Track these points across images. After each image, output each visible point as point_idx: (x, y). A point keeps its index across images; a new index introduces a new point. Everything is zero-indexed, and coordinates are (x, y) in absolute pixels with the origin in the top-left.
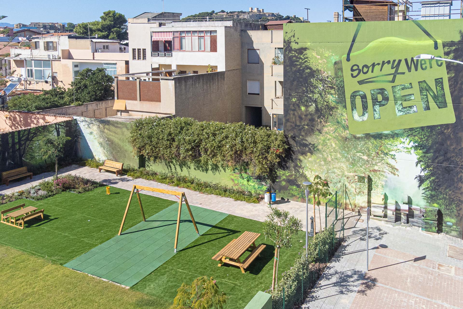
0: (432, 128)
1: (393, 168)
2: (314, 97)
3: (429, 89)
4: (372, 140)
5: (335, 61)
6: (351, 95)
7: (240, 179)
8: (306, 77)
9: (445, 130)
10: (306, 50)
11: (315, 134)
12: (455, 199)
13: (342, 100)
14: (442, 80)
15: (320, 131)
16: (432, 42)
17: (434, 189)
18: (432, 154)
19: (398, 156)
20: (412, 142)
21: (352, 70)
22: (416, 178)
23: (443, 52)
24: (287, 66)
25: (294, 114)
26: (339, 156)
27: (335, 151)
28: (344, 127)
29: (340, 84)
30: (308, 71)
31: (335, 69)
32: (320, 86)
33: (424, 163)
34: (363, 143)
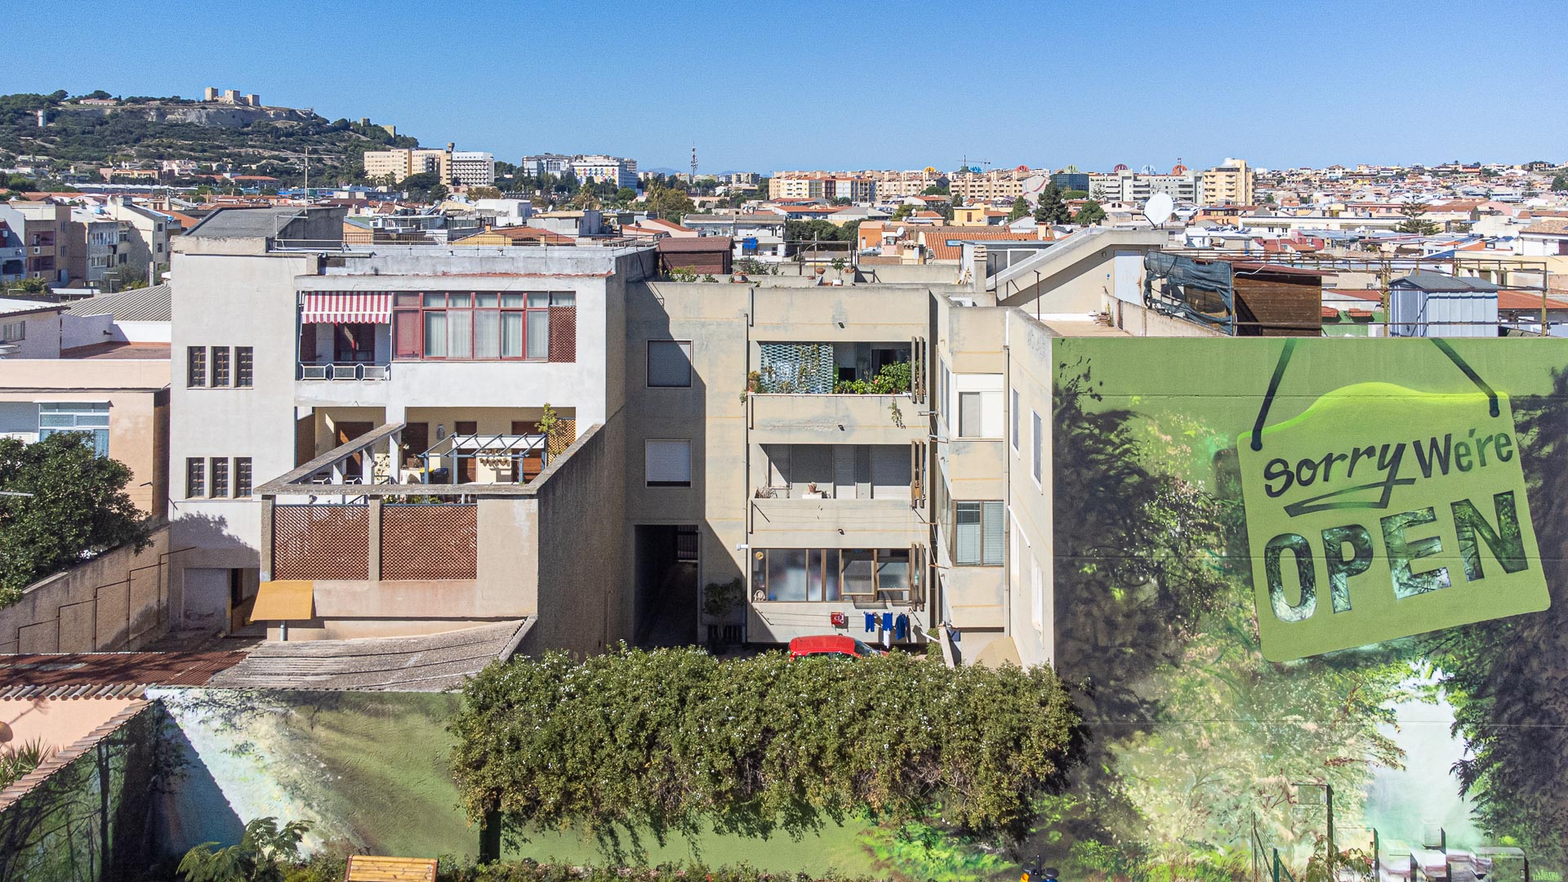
0: (1490, 628)
1: (1389, 747)
2: (1155, 558)
3: (1478, 522)
4: (1330, 674)
5: (1217, 450)
6: (1267, 548)
7: (897, 843)
8: (1128, 497)
9: (1523, 631)
10: (1125, 419)
11: (1159, 672)
12: (1557, 815)
13: (1239, 564)
14: (1513, 497)
15: (1174, 660)
16: (1482, 397)
17: (1501, 796)
18: (1494, 699)
19: (1402, 711)
20: (1439, 669)
21: (1269, 475)
22: (1453, 769)
23: (1513, 424)
24: (1066, 466)
25: (1089, 614)
26: (1233, 728)
27: (1222, 716)
28: (1247, 642)
29: (1234, 515)
30: (1135, 478)
31: (1219, 472)
32: (1173, 524)
33: (1473, 725)
34: (1303, 683)
